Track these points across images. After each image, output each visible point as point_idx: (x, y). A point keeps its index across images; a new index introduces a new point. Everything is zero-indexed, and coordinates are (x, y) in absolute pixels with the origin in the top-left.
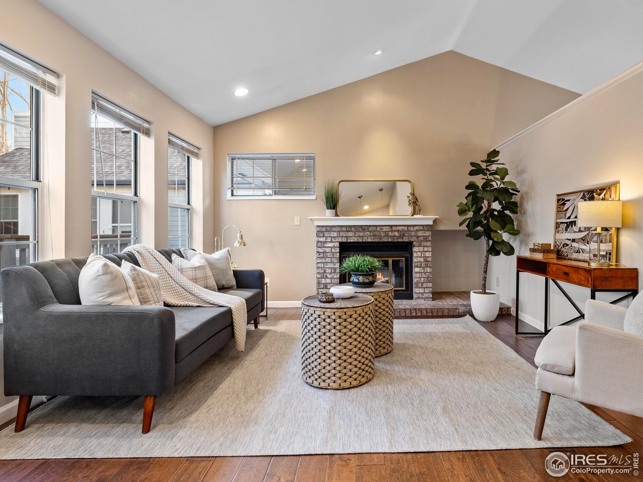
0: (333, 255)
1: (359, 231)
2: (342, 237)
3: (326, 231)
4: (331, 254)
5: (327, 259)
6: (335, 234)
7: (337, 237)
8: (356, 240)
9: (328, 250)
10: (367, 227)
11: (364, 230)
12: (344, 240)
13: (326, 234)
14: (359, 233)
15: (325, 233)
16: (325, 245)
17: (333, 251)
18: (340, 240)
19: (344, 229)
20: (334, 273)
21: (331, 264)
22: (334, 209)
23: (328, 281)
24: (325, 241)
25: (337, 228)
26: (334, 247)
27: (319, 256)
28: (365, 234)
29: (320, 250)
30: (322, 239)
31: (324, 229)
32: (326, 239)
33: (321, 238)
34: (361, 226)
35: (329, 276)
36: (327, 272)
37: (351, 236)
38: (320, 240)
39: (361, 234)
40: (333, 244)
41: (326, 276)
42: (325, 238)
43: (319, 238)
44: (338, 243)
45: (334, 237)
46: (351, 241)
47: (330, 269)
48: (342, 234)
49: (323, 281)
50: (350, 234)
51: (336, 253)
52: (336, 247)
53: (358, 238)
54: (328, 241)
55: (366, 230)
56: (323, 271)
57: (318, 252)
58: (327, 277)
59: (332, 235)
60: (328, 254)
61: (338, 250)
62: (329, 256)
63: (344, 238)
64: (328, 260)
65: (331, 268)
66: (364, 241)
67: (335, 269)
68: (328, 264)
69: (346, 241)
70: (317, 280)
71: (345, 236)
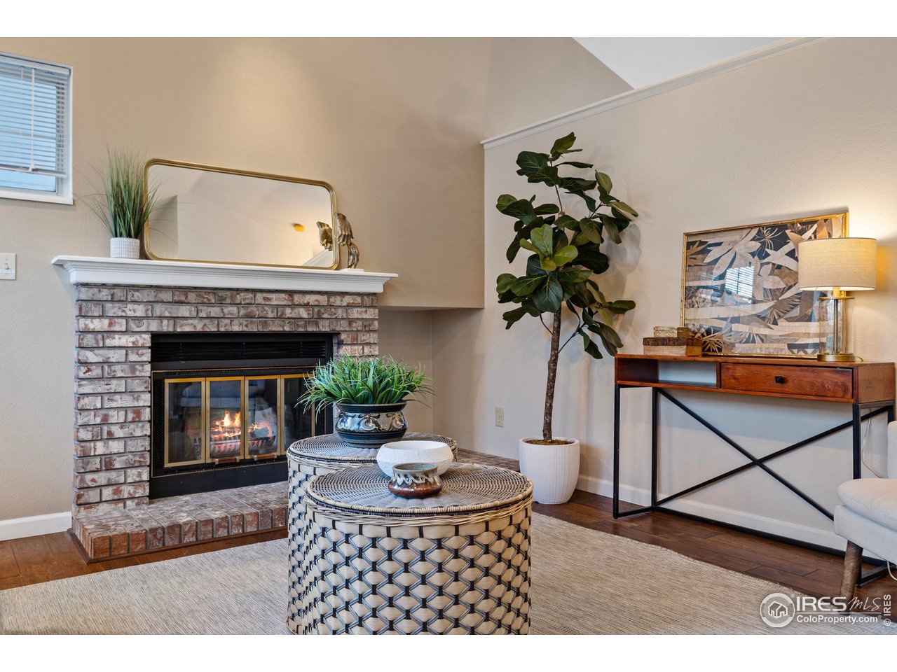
0: (133, 370)
1: (209, 304)
2: (161, 318)
3: (112, 301)
4: (125, 367)
5: (114, 382)
6: (140, 311)
7: (147, 317)
8: (199, 329)
9: (115, 356)
10: (229, 293)
11: (221, 302)
12: (167, 327)
13: (112, 309)
14: (209, 309)
15: (108, 305)
16: (109, 342)
17: (133, 357)
18: (154, 326)
19: (167, 296)
20: (133, 421)
21: (125, 397)
22: (136, 237)
23: (116, 446)
24: (106, 328)
25: (146, 291)
26: (136, 347)
27: (87, 375)
28: (226, 310)
29: (91, 357)
30: (96, 325)
31: (105, 294)
32: (110, 324)
33: (96, 321)
34: (214, 290)
35: (118, 432)
36: (111, 420)
37: (188, 315)
38: (91, 326)
39: (215, 311)
40: (133, 339)
41: (110, 433)
42: (106, 322)
43: (88, 321)
44: (148, 337)
45: (135, 318)
46: (187, 329)
47: (122, 413)
48: (159, 310)
49: (100, 448)
50: (184, 311)
51: (142, 363)
52: (143, 347)
53: (206, 321)
54: (117, 328)
55: (228, 301)
56: (98, 420)
57: (81, 363)
58: (111, 436)
59: (131, 314)
60: (118, 368)
61: (147, 356)
62: (119, 374)
63: (165, 322)
64: (116, 385)
65: (125, 409)
66: (222, 329)
67: (137, 411)
68: (117, 397)
69: (171, 329)
70: (80, 448)
71: (169, 315)
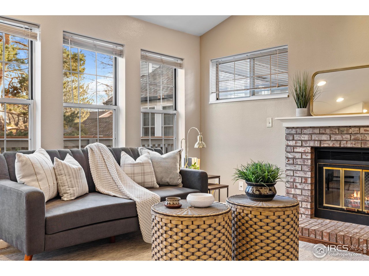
0: (304, 162)
1: (336, 134)
2: (315, 140)
3: (296, 134)
4: (301, 160)
5: (297, 166)
6: (306, 137)
7: (309, 140)
8: (331, 145)
9: (298, 156)
10: (345, 129)
11: (341, 133)
12: (317, 144)
13: (297, 137)
14: (336, 136)
15: (295, 136)
16: (295, 150)
17: (304, 157)
18: (312, 144)
19: (317, 131)
20: (304, 183)
21: (301, 172)
22: (305, 106)
23: (298, 192)
24: (294, 145)
25: (309, 130)
26: (305, 153)
27: (288, 163)
28: (344, 137)
29: (290, 156)
30: (291, 143)
31: (293, 131)
32: (296, 143)
33: (291, 142)
34: (338, 128)
35: (299, 186)
36: (297, 181)
37: (326, 139)
38: (289, 144)
39: (339, 137)
40: (304, 149)
41: (296, 186)
42: (294, 142)
43: (288, 142)
44: (309, 148)
45: (304, 140)
46: (326, 145)
47: (300, 179)
48: (314, 137)
49: (293, 191)
50: (324, 137)
51: (308, 159)
52: (308, 153)
53: (334, 142)
54: (298, 145)
55: (345, 132)
56: (292, 180)
57: (287, 158)
58: (296, 188)
59: (303, 139)
60: (298, 160)
61: (309, 156)
62: (299, 163)
63: (316, 142)
64: (298, 168)
65: (302, 177)
66: (342, 146)
67: (306, 179)
68: (298, 172)
69: (319, 145)
70: (286, 190)
71: (318, 139)
